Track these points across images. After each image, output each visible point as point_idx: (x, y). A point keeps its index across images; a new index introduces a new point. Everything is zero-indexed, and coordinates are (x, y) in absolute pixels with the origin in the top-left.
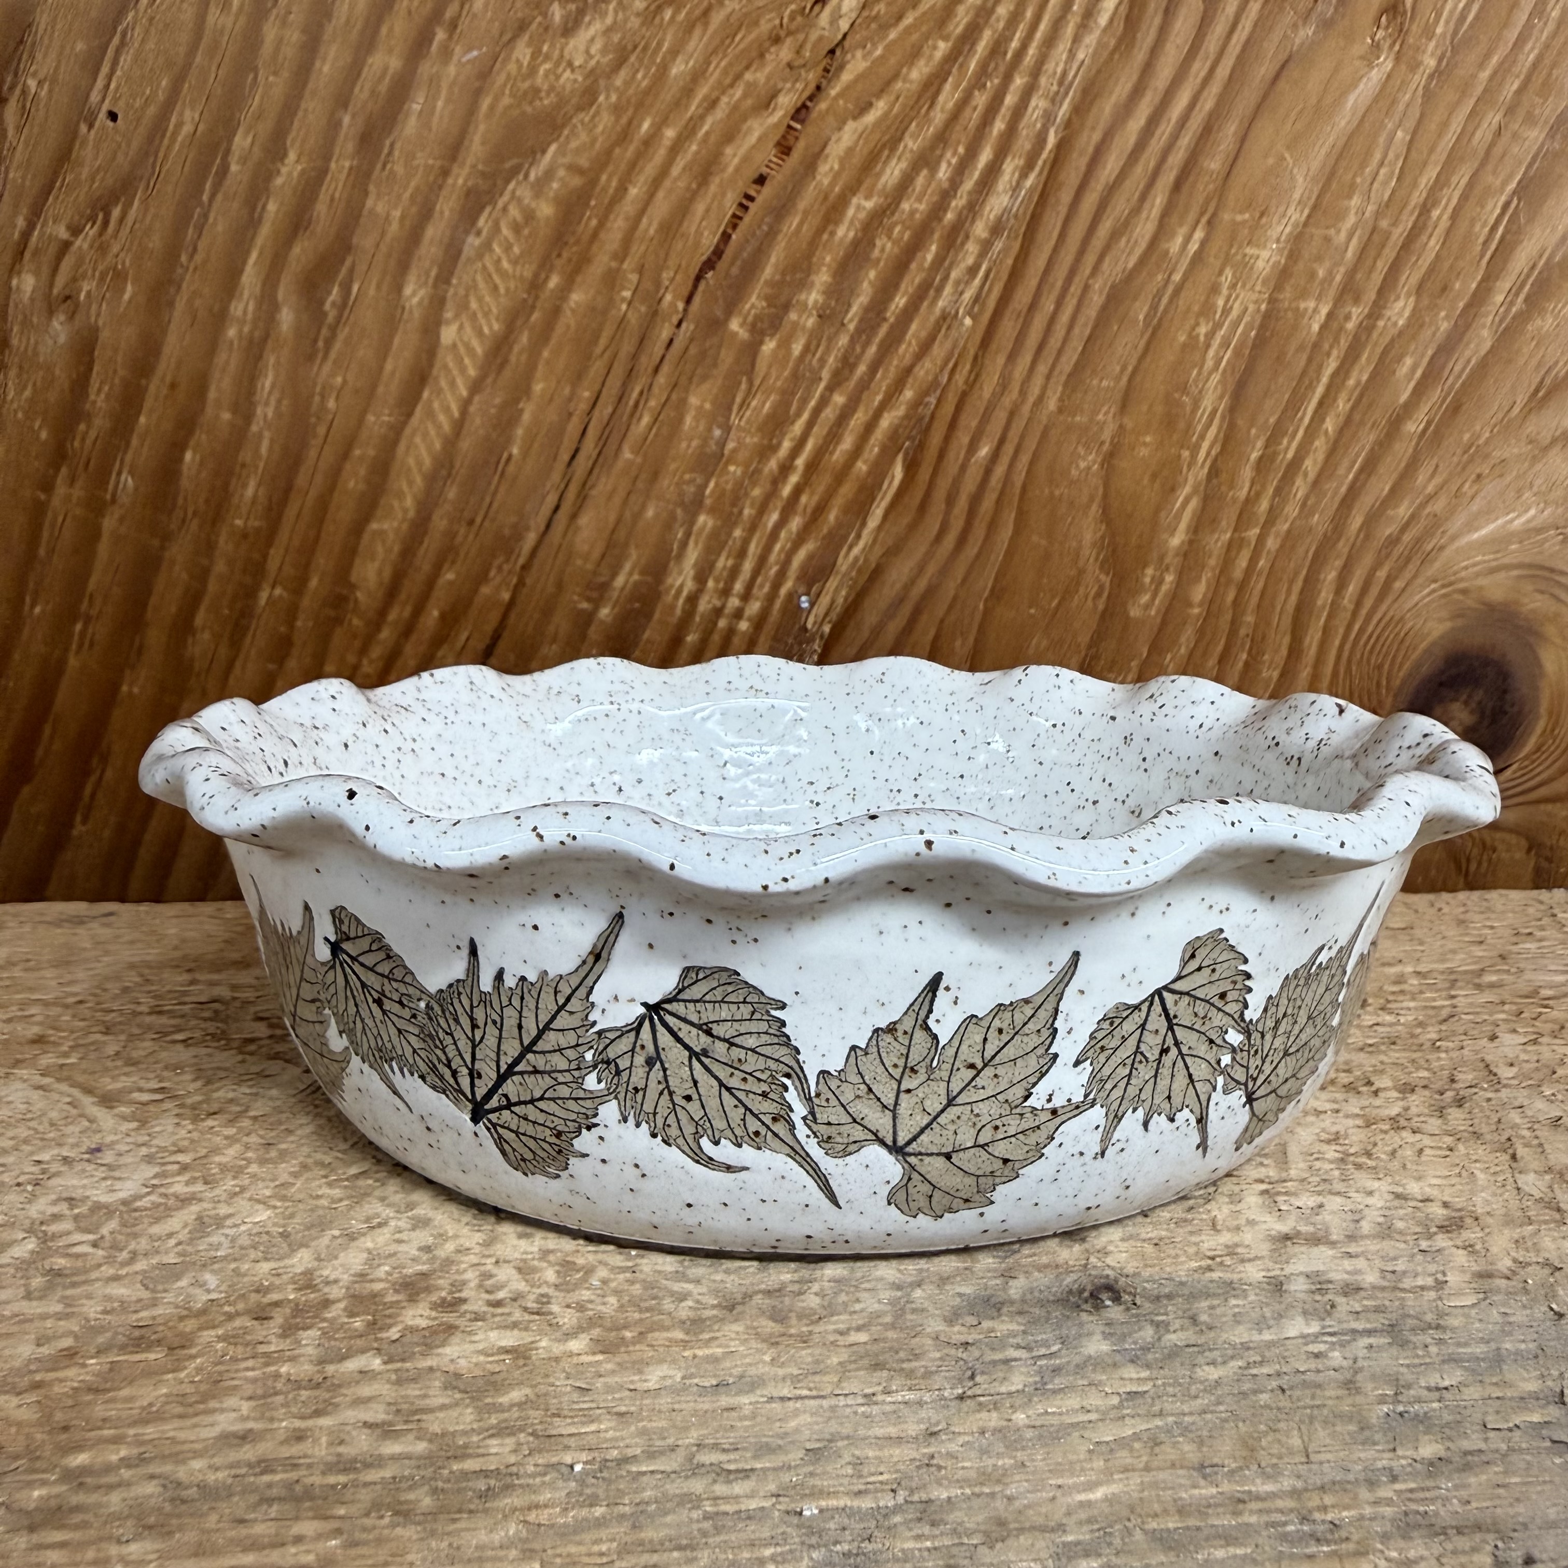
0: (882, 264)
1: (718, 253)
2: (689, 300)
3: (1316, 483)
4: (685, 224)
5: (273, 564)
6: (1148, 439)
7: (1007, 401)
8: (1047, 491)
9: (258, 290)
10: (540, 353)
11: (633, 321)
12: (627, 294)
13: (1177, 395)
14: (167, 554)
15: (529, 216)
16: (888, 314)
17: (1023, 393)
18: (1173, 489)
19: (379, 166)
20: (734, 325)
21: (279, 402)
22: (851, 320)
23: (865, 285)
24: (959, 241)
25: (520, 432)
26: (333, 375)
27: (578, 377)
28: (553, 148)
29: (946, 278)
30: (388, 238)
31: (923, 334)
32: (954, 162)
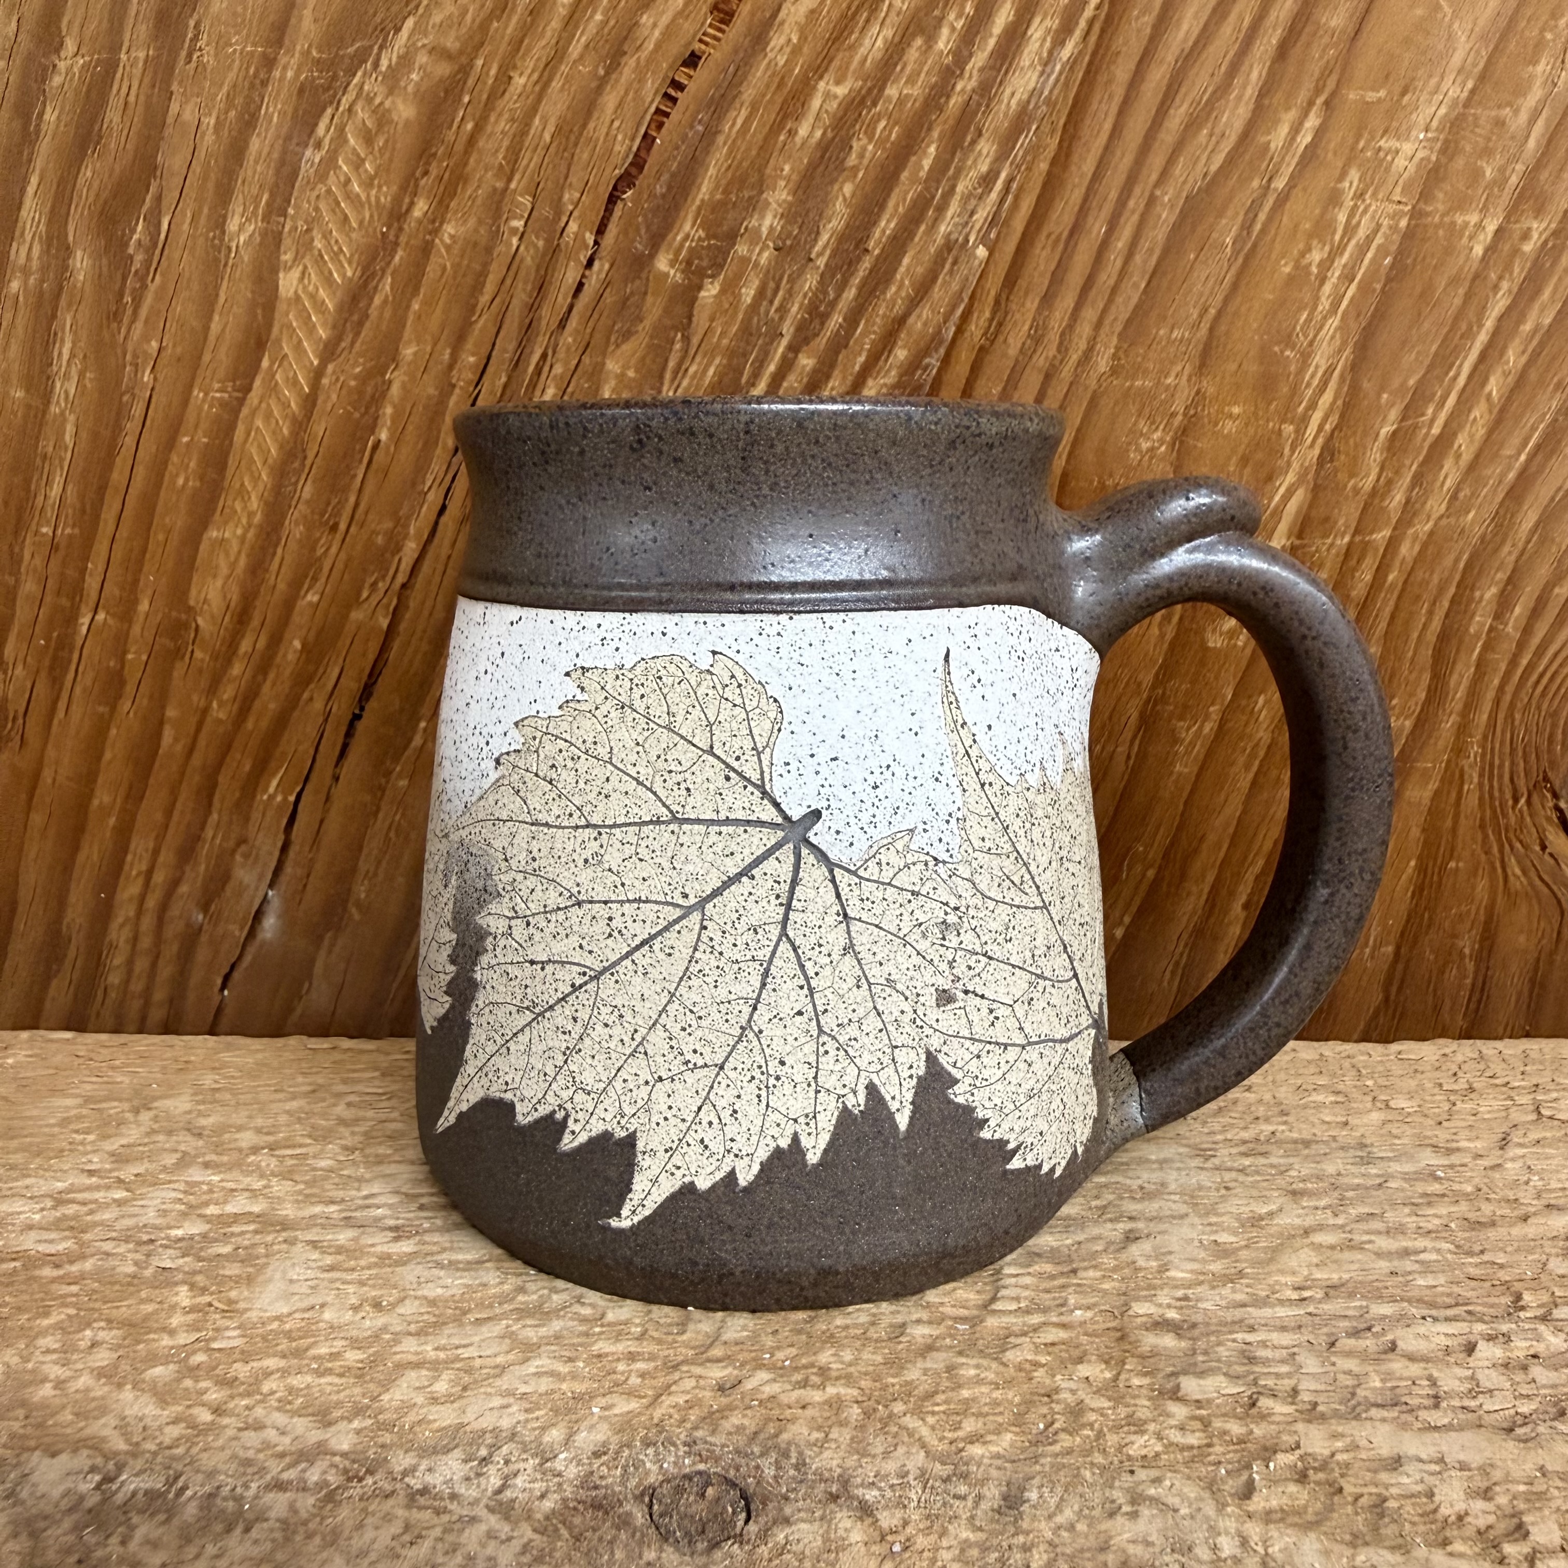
0: (860, 175)
1: (638, 163)
2: (601, 230)
3: (1473, 466)
4: (591, 125)
5: (92, 583)
6: (1236, 410)
7: (1041, 361)
9: (42, 227)
10: (408, 307)
11: (528, 261)
12: (518, 224)
13: (1276, 349)
15: (383, 118)
16: (871, 244)
17: (1063, 348)
18: (1270, 478)
19: (184, 53)
20: (662, 263)
21: (81, 375)
22: (820, 254)
23: (839, 205)
24: (969, 138)
25: (388, 411)
26: (146, 339)
27: (460, 339)
28: (410, 23)
29: (952, 190)
30: (201, 154)
31: (920, 270)
32: (959, 25)
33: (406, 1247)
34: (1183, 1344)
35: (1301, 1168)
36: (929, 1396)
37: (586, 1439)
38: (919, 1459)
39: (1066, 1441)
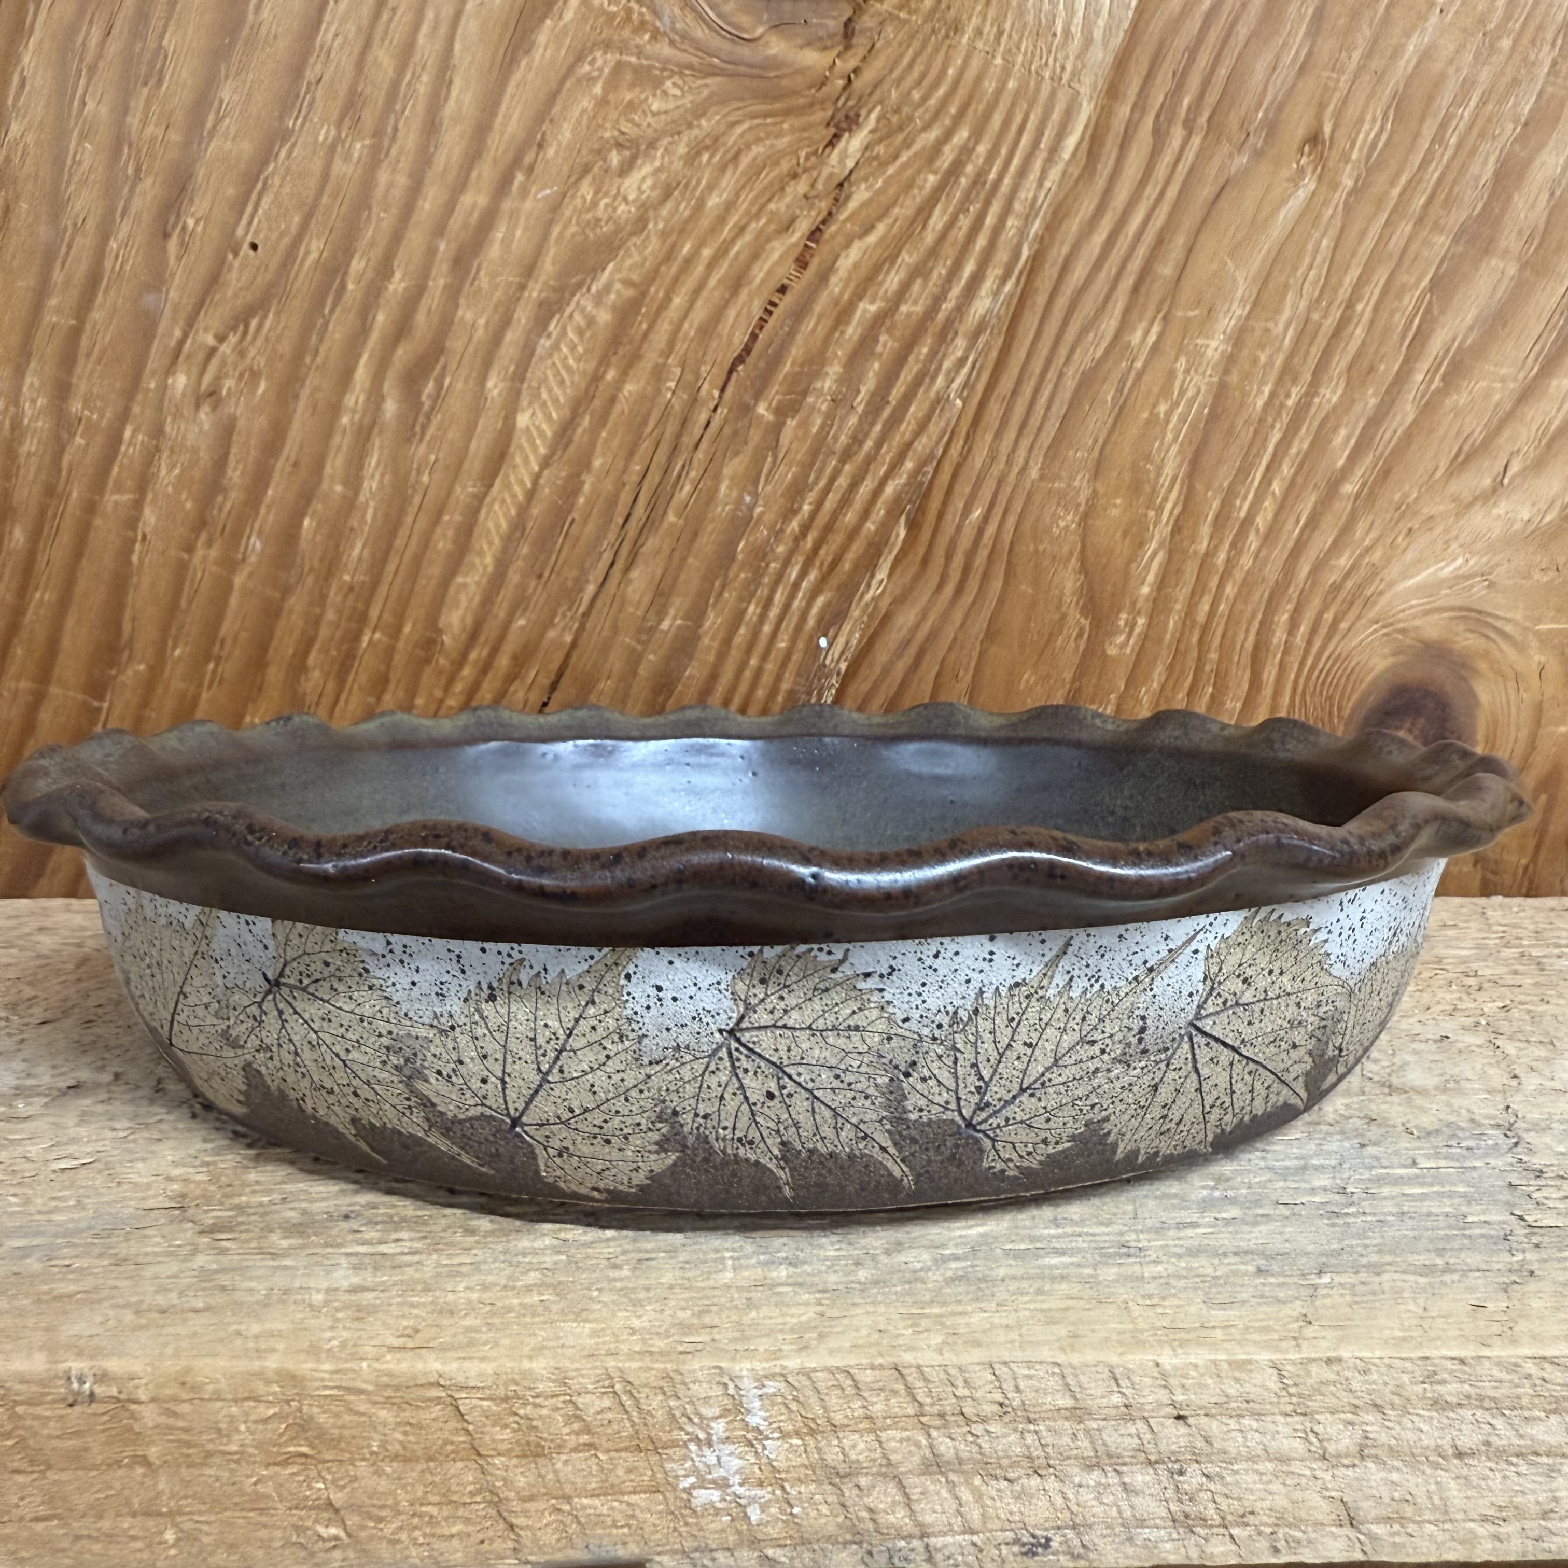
0: (884, 358)
1: (747, 349)
2: (723, 388)
3: (1267, 537)
4: (720, 327)
5: (374, 614)
6: (1118, 502)
7: (995, 472)
8: (1032, 547)
10: (598, 435)
11: (677, 406)
12: (672, 384)
13: (1142, 464)
14: (287, 605)
15: (590, 321)
17: (1009, 464)
18: (1142, 544)
19: (468, 283)
20: (761, 409)
21: (382, 476)
22: (859, 404)
23: (871, 376)
24: (950, 336)
25: (581, 499)
26: (427, 453)
27: (631, 455)
28: (611, 267)
29: (940, 367)
30: (475, 340)
31: (921, 414)
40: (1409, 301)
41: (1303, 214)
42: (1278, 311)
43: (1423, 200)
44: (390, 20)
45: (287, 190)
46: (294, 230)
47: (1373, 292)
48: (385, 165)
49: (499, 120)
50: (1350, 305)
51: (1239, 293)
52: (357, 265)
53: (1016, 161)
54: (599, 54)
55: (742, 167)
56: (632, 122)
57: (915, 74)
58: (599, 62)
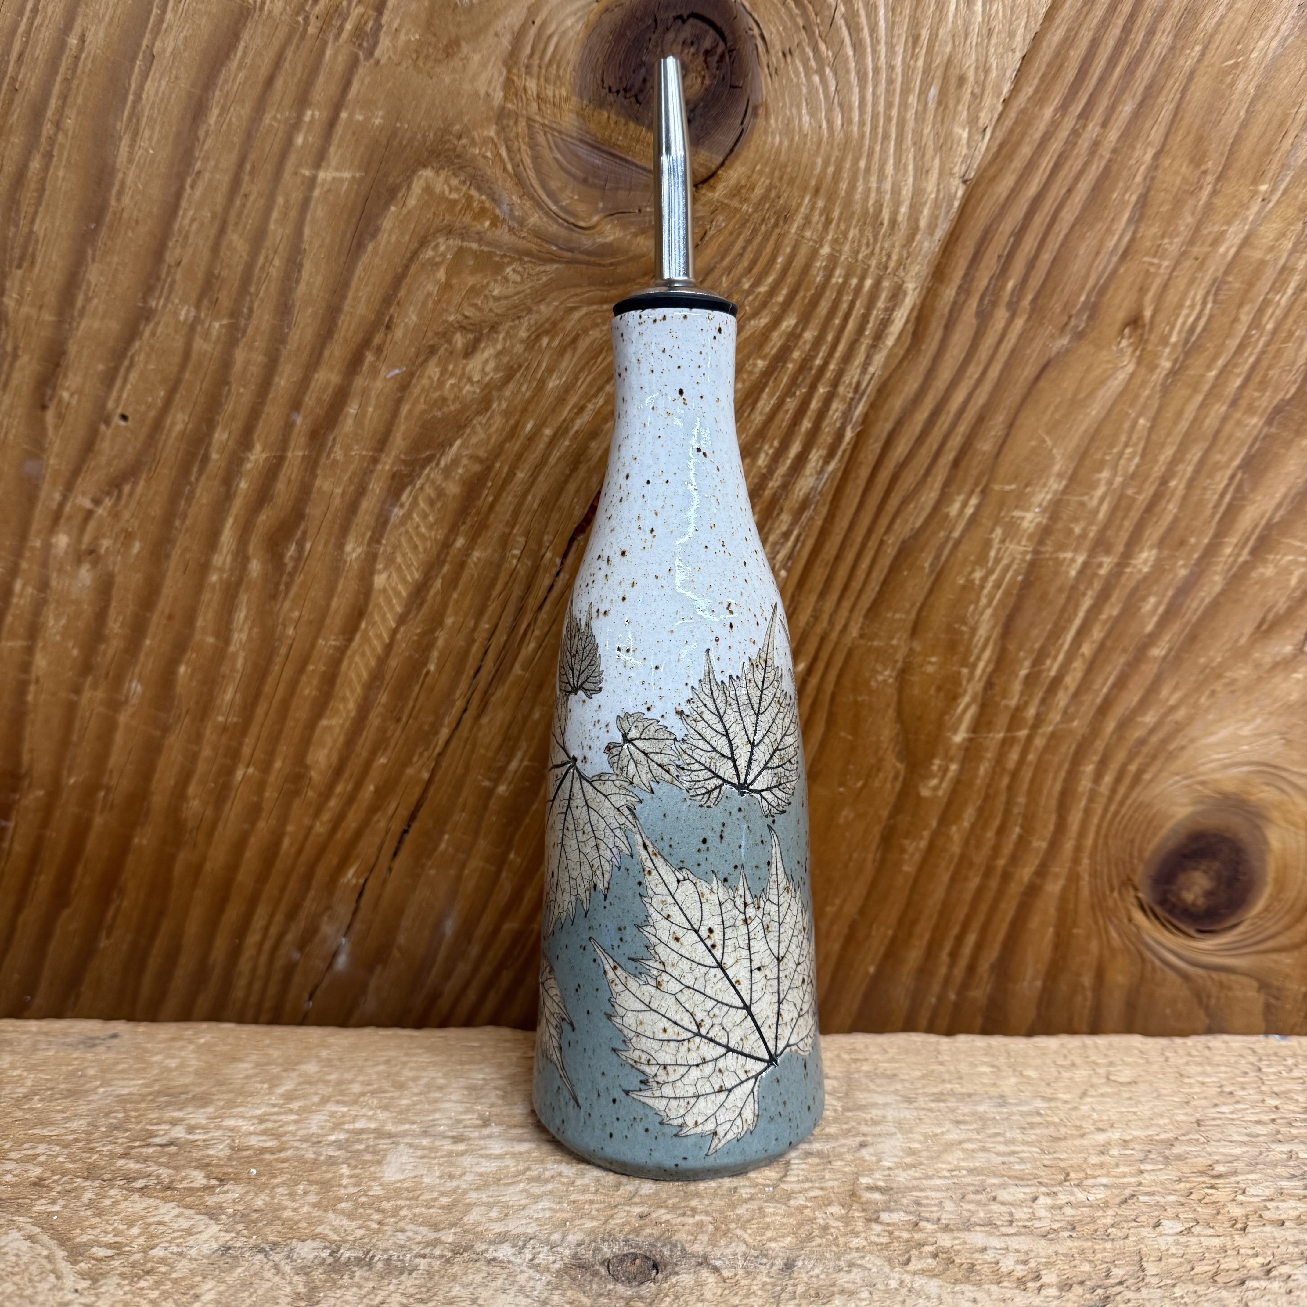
1: (587, 520)
2: (565, 556)
3: (1075, 695)
4: (561, 500)
5: (247, 750)
6: (934, 659)
7: (819, 627)
8: (851, 698)
9: (234, 547)
10: (450, 596)
11: (522, 572)
12: (517, 552)
13: (957, 626)
14: (167, 742)
15: (441, 493)
17: (832, 622)
18: (954, 698)
19: (326, 454)
21: (251, 630)
24: (775, 512)
25: (435, 654)
26: (291, 610)
27: (480, 613)
28: (459, 443)
30: (333, 508)
32: (771, 452)
33: (461, 1147)
34: (884, 1198)
35: (964, 1109)
36: (749, 1221)
37: (572, 1238)
38: (743, 1248)
39: (818, 1241)
40: (1221, 479)
41: (1122, 394)
42: (1094, 486)
43: (1238, 382)
44: (243, 206)
45: (151, 366)
46: (159, 403)
47: (1187, 469)
48: (241, 345)
49: (348, 302)
50: (1164, 481)
51: (1056, 468)
52: (220, 436)
53: (842, 347)
54: (441, 240)
55: (579, 352)
56: (475, 305)
57: (745, 263)
58: (442, 248)
